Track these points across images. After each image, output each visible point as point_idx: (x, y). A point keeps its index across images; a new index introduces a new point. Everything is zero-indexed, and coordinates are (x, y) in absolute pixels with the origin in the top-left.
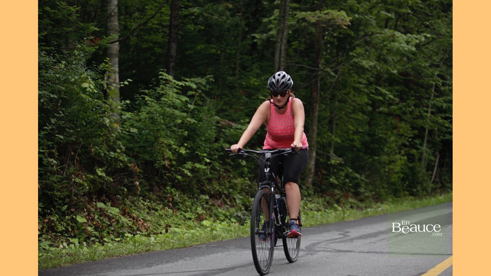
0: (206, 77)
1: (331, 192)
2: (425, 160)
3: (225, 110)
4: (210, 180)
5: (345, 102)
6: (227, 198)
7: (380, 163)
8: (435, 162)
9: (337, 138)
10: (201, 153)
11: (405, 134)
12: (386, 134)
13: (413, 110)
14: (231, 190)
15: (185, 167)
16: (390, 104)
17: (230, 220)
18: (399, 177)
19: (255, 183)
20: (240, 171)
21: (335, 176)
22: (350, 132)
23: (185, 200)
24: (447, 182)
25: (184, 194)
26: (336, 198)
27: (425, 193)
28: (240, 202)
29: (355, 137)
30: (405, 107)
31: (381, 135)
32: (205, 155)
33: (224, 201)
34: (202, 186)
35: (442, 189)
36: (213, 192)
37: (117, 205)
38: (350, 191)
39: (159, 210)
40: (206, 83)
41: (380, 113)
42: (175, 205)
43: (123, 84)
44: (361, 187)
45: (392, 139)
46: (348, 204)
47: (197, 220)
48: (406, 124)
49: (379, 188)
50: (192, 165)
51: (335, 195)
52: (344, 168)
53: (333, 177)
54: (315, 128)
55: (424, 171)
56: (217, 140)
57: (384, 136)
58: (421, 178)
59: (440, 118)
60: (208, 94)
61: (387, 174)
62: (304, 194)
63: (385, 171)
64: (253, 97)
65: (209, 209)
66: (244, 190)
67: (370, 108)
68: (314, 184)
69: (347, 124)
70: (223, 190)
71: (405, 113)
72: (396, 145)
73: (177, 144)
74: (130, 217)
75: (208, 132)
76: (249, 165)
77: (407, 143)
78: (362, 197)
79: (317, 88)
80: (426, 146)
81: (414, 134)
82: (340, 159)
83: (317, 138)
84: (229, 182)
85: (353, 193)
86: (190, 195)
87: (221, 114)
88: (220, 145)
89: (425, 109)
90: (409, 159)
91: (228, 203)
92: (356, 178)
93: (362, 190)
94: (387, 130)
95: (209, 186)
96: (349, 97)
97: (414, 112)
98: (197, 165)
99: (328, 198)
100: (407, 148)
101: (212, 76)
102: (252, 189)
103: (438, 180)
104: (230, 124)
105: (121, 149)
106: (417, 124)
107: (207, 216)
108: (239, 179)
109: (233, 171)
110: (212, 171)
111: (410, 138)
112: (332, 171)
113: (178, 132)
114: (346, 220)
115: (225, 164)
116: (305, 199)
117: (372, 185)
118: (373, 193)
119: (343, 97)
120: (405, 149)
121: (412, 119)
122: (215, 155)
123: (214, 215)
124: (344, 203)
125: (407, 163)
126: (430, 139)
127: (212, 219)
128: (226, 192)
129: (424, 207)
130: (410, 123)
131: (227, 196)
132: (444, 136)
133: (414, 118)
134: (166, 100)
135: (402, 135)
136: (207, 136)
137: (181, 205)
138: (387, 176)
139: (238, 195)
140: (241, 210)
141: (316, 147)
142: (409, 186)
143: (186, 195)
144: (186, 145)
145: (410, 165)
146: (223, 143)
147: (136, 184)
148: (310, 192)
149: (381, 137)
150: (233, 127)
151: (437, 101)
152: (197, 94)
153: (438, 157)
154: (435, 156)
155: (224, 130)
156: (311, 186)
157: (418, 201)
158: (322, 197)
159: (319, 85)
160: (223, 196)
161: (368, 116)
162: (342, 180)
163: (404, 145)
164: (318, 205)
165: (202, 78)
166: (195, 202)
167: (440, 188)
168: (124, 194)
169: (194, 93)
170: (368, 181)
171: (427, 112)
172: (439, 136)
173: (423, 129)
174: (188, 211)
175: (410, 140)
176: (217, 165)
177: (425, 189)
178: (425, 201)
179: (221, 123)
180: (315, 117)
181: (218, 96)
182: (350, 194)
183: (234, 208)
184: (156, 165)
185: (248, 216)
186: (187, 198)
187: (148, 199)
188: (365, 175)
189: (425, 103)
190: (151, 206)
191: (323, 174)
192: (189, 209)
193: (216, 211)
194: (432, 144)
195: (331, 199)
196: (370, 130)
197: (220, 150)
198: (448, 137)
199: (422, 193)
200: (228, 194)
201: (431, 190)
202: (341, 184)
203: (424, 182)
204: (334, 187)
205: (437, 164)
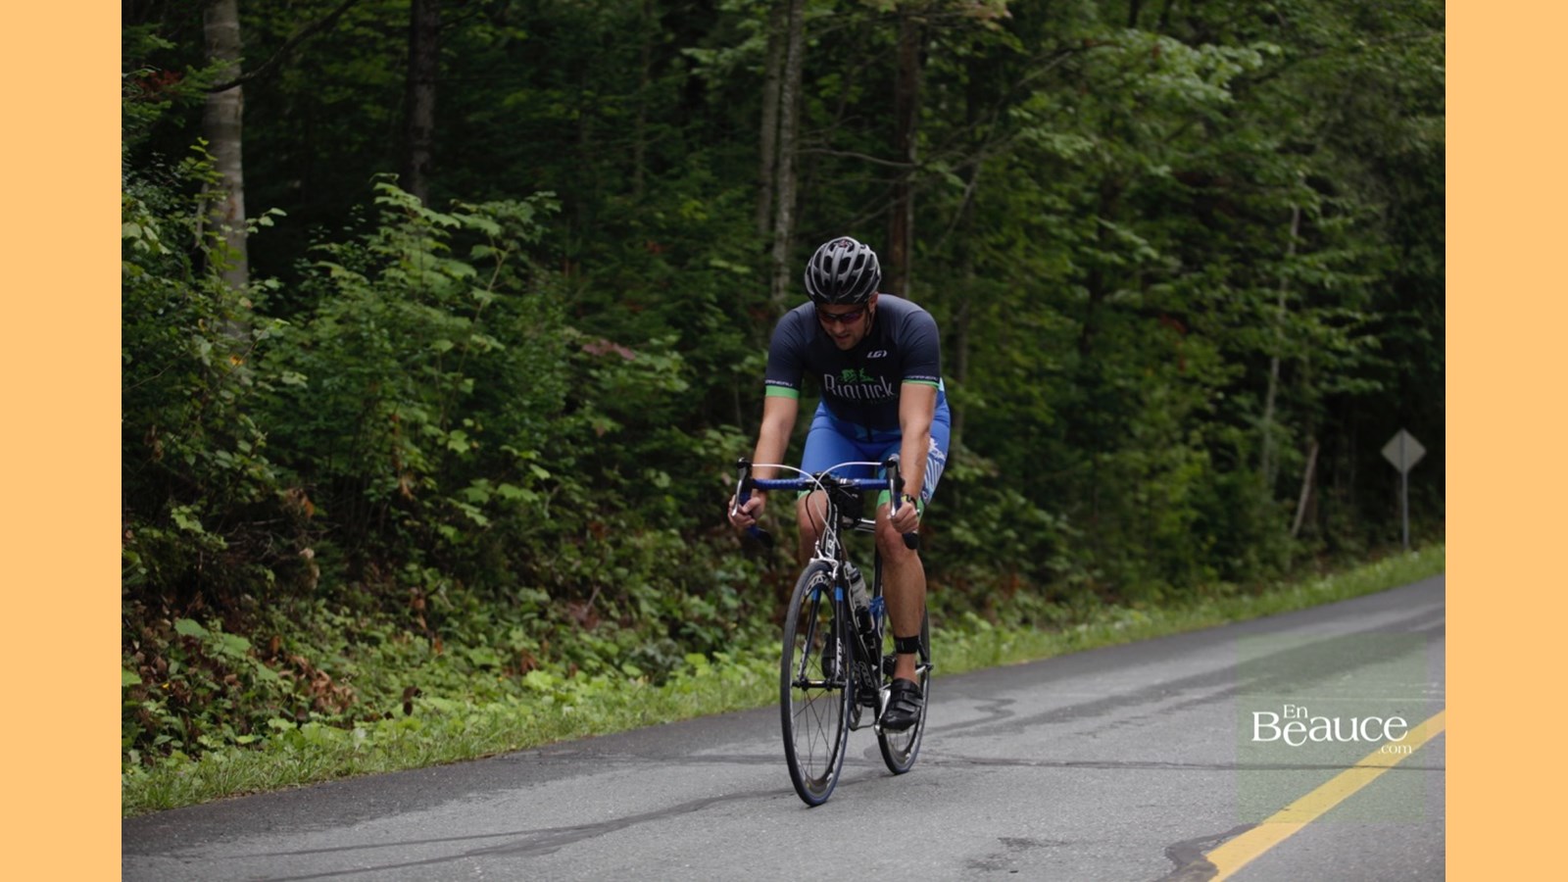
0: (533, 199)
1: (957, 574)
2: (1271, 463)
3: (599, 307)
4: (551, 539)
5: (998, 273)
6: (609, 598)
7: (1120, 474)
8: (1303, 468)
9: (975, 395)
10: (519, 449)
11: (1205, 379)
12: (1139, 378)
13: (1227, 296)
14: (622, 571)
15: (466, 496)
16: (1150, 279)
17: (619, 668)
18: (1184, 520)
19: (701, 545)
20: (653, 506)
21: (968, 520)
22: (1018, 371)
23: (468, 608)
24: (1345, 534)
25: (466, 588)
26: (974, 591)
27: (1271, 570)
28: (654, 611)
29: (1035, 390)
30: (1198, 285)
31: (1121, 383)
32: (533, 455)
33: (601, 607)
34: (525, 558)
35: (1330, 558)
36: (561, 578)
37: (243, 627)
38: (1020, 568)
39: (384, 641)
40: (534, 217)
41: (1118, 308)
42: (435, 625)
43: (257, 224)
44: (1058, 553)
45: (1160, 393)
46: (1015, 610)
47: (511, 672)
48: (1205, 344)
49: (1116, 557)
50: (491, 490)
51: (970, 583)
52: (998, 494)
53: (964, 523)
55: (1267, 498)
56: (572, 406)
57: (1131, 384)
58: (1259, 523)
59: (1316, 321)
60: (538, 252)
61: (1144, 511)
63: (1137, 502)
64: (692, 262)
65: (550, 635)
66: (664, 571)
67: (1082, 293)
69: (1006, 348)
70: (594, 572)
71: (1200, 307)
72: (1173, 416)
73: (438, 422)
74: (288, 667)
75: (543, 380)
76: (681, 489)
77: (1210, 407)
78: (1060, 587)
79: (905, 227)
80: (1275, 417)
81: (1232, 377)
82: (986, 462)
84: (617, 544)
85: (1030, 574)
86: (487, 588)
87: (584, 320)
88: (581, 423)
89: (1268, 292)
90: (1217, 459)
91: (614, 613)
92: (1040, 526)
93: (1060, 564)
94: (1140, 363)
95: (550, 557)
96: (1011, 258)
97: (1228, 302)
98: (508, 491)
99: (946, 593)
100: (1211, 425)
101: (552, 194)
102: (694, 568)
103: (1314, 527)
104: (614, 354)
105: (251, 440)
106: (1242, 343)
107: (542, 657)
108: (649, 535)
109: (629, 507)
110: (558, 509)
111: (1219, 389)
112: (958, 504)
113: (442, 380)
114: (1003, 662)
115: (600, 484)
117: (1093, 546)
118: (1098, 573)
119: (992, 257)
120: (1203, 427)
121: (1223, 328)
122: (566, 454)
123: (568, 653)
124: (999, 609)
125: (1211, 472)
126: (1286, 391)
127: (560, 667)
128: (604, 578)
129: (1266, 615)
130: (1215, 339)
132: (1333, 382)
133: (1231, 325)
134: (401, 275)
135: (1194, 380)
136: (537, 394)
137: (456, 624)
138: (1143, 518)
139: (646, 587)
140: (655, 635)
142: (1216, 549)
143: (471, 590)
144: (468, 422)
145: (1222, 479)
146: (592, 414)
147: (305, 555)
149: (1120, 390)
150: (627, 363)
151: (1305, 265)
152: (504, 254)
153: (1314, 451)
154: (1304, 449)
155: (594, 373)
157: (1246, 599)
159: (910, 218)
160: (597, 591)
161: (1078, 321)
162: (993, 532)
163: (1200, 414)
165: (518, 202)
166: (502, 611)
167: (1323, 554)
168: (264, 590)
169: (493, 250)
170: (1079, 534)
171: (1274, 301)
172: (1314, 383)
173: (1259, 359)
174: (479, 643)
175: (1220, 395)
176: (574, 489)
178: (1270, 598)
179: (586, 348)
181: (573, 261)
182: (1021, 579)
183: (632, 631)
184: (372, 491)
185: (678, 654)
186: (475, 601)
187: (347, 604)
188: (1070, 516)
189: (1267, 273)
190: (355, 629)
192: (482, 637)
193: (575, 642)
194: (1293, 408)
195: (956, 594)
196: (1083, 366)
197: (583, 439)
198: (1345, 384)
199: (1261, 573)
200: (611, 584)
201: (1294, 561)
202: (991, 544)
203: (1268, 533)
204: (965, 557)
205: (1309, 473)
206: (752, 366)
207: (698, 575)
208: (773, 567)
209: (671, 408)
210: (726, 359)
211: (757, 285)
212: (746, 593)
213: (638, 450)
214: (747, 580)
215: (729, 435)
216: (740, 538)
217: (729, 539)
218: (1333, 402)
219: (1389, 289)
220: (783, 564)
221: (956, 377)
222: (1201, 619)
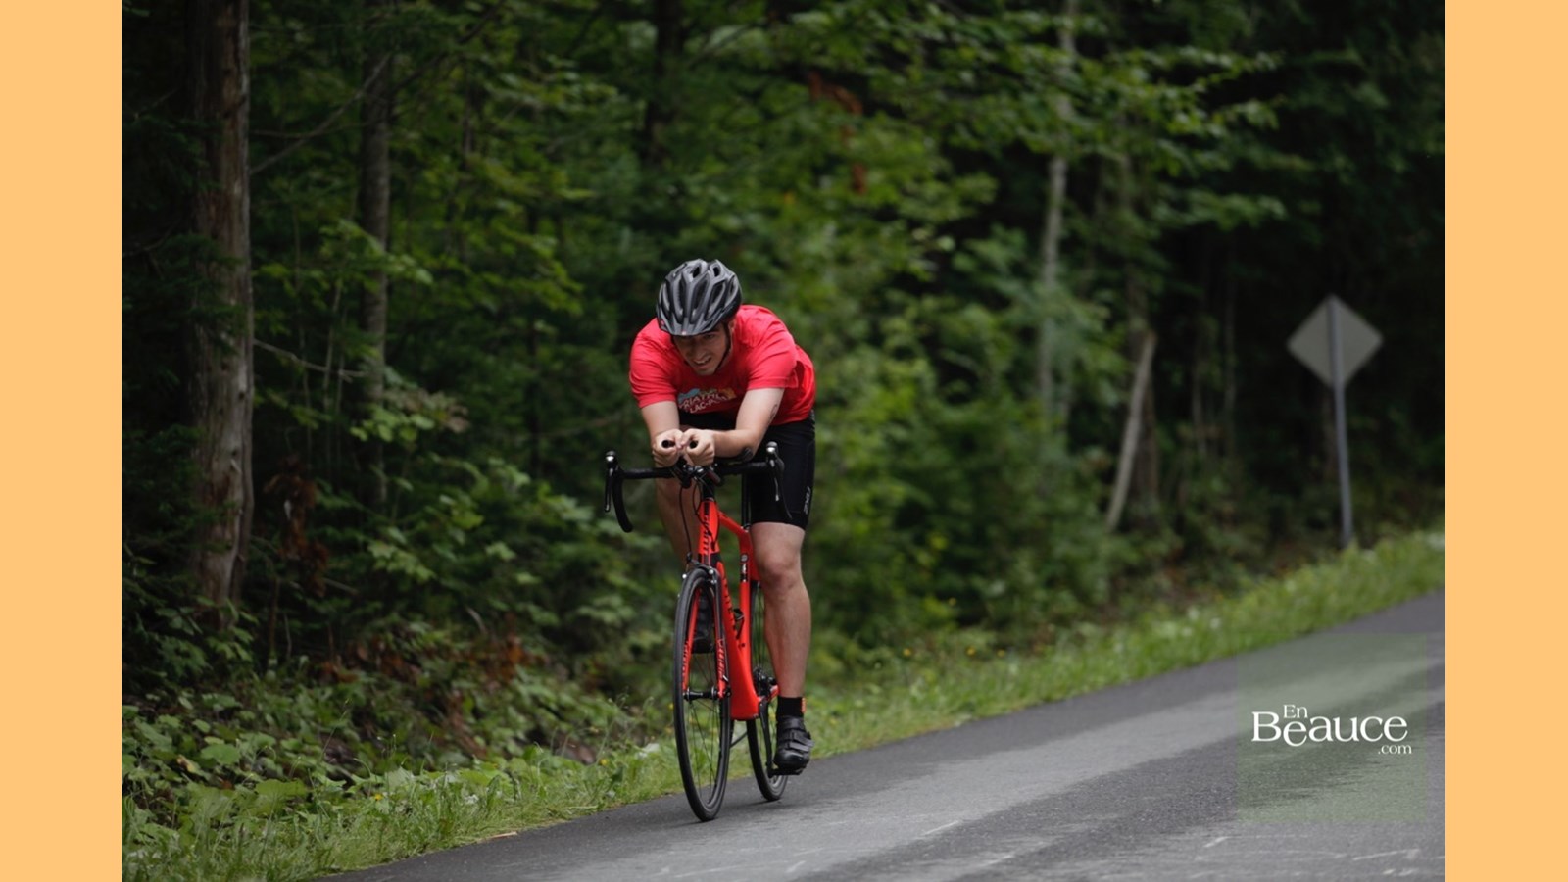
1: (384, 642)
2: (1057, 378)
8: (1125, 383)
9: (408, 258)
11: (909, 207)
12: (772, 213)
13: (946, 32)
18: (877, 502)
21: (405, 526)
22: (503, 205)
24: (1220, 519)
26: (423, 678)
27: (1066, 601)
29: (543, 245)
31: (731, 223)
35: (1189, 570)
38: (526, 617)
41: (717, 64)
44: (612, 588)
45: (820, 241)
46: (511, 711)
48: (906, 135)
51: (413, 660)
52: (469, 466)
53: (395, 533)
54: (239, 190)
55: (1054, 450)
57: (755, 223)
58: (1036, 506)
59: (1135, 75)
62: (179, 663)
67: (641, 37)
68: (252, 589)
69: (472, 157)
71: (894, 60)
72: (847, 289)
77: (919, 266)
78: (612, 658)
80: (1062, 282)
81: (967, 201)
82: (437, 401)
83: (256, 263)
85: (547, 631)
90: (947, 372)
92: (568, 532)
93: (611, 610)
94: (769, 182)
99: (359, 684)
100: (930, 303)
103: (1153, 506)
106: (980, 128)
111: (944, 229)
112: (384, 491)
116: (185, 700)
120: (912, 309)
121: (939, 96)
124: (477, 713)
125: (934, 403)
126: (1083, 227)
129: (1048, 700)
130: (925, 124)
132: (1181, 206)
133: (958, 91)
135: (886, 214)
141: (251, 327)
142: (948, 561)
145: (954, 416)
148: (225, 648)
153: (1148, 351)
154: (1128, 350)
156: (233, 608)
157: (1010, 664)
158: (314, 676)
161: (634, 95)
162: (458, 549)
163: (905, 282)
164: (288, 743)
167: (1176, 560)
170: (646, 543)
171: (1050, 39)
172: (1142, 210)
173: (1023, 163)
175: (946, 243)
177: (1064, 577)
178: (1063, 660)
180: (230, 114)
191: (321, 517)
195: (382, 686)
196: (645, 190)
198: (1206, 207)
199: (1045, 606)
201: (1113, 581)
202: (457, 574)
203: (1057, 525)
204: (401, 605)
205: (1137, 396)
218: (1186, 246)
221: (366, 222)
222: (908, 715)
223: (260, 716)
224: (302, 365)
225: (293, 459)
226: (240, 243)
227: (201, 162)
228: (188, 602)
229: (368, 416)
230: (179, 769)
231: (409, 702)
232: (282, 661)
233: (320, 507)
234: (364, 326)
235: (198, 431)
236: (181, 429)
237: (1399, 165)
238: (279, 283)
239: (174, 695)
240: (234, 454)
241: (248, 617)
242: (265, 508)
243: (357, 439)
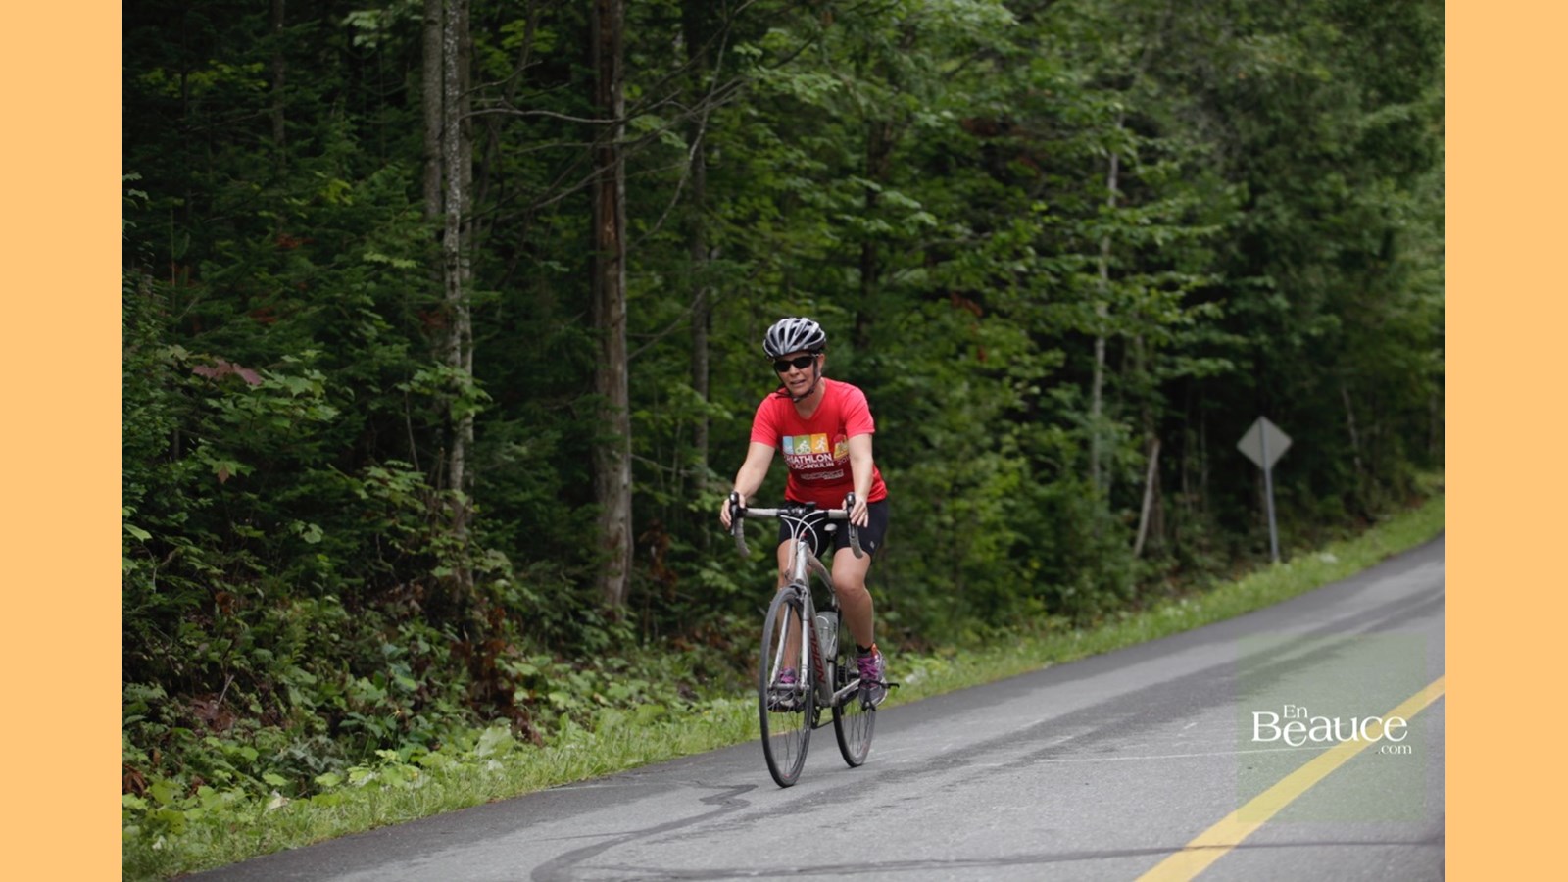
1: (711, 628)
2: (1103, 468)
3: (218, 321)
5: (739, 252)
6: (247, 688)
7: (918, 490)
8: (1142, 470)
9: (719, 405)
11: (1014, 371)
12: (932, 374)
13: (1031, 268)
14: (265, 653)
16: (936, 256)
17: (259, 778)
18: (998, 543)
19: (369, 613)
20: (302, 568)
21: (720, 562)
24: (1200, 548)
26: (734, 648)
27: (1111, 598)
28: (308, 701)
31: (910, 382)
33: (237, 701)
35: (1184, 578)
36: (181, 667)
41: (892, 289)
45: (962, 391)
48: (1009, 328)
49: (914, 594)
51: (728, 638)
53: (715, 564)
54: (621, 368)
55: (1102, 510)
57: (923, 382)
58: (1092, 543)
59: (1141, 290)
61: (949, 534)
62: (594, 642)
63: (942, 526)
64: (339, 257)
65: (166, 742)
66: (323, 649)
67: (853, 276)
68: (634, 599)
70: (226, 655)
71: (1000, 284)
72: (976, 418)
75: (136, 414)
76: (337, 542)
77: (1018, 403)
79: (615, 202)
80: (1103, 410)
81: (1048, 366)
83: (632, 410)
84: (255, 619)
87: (199, 337)
88: (194, 467)
89: (1080, 257)
90: (1037, 466)
91: (255, 707)
95: (164, 643)
96: (752, 233)
97: (1035, 275)
99: (696, 652)
100: (1026, 426)
102: (360, 642)
103: (1162, 541)
104: (236, 377)
106: (1052, 321)
107: (153, 772)
108: (297, 605)
109: (270, 571)
110: (173, 580)
111: (1033, 382)
112: (708, 541)
115: (231, 543)
116: (597, 661)
118: (891, 616)
119: (731, 234)
120: (1016, 431)
121: (1028, 305)
122: (175, 508)
123: (190, 763)
125: (1032, 484)
126: (1116, 379)
127: (180, 781)
128: (240, 663)
129: (1098, 653)
130: (1019, 321)
131: (246, 681)
132: (1173, 366)
133: (1039, 301)
135: (999, 375)
138: (952, 543)
139: (297, 671)
140: (310, 731)
141: (629, 447)
142: (1041, 576)
145: (1043, 491)
146: (210, 455)
148: (620, 633)
149: (910, 390)
150: (253, 388)
151: (1125, 222)
153: (1156, 450)
154: (1143, 449)
155: (213, 403)
156: (624, 610)
157: (1078, 635)
158: (671, 647)
159: (621, 189)
160: (230, 680)
161: (850, 308)
162: (752, 573)
163: (1011, 413)
164: (656, 686)
167: (1176, 573)
171: (1091, 269)
172: (1149, 369)
173: (1078, 341)
175: (1036, 390)
176: (193, 554)
178: (1108, 631)
179: (198, 370)
180: (616, 324)
181: (180, 263)
183: (277, 729)
185: (337, 755)
189: (1077, 235)
191: (673, 556)
193: (199, 749)
194: (1125, 401)
195: (710, 653)
196: (856, 363)
197: (202, 488)
198: (1186, 366)
199: (1099, 601)
200: (250, 670)
201: (1139, 586)
202: (752, 588)
203: (1105, 554)
204: (720, 606)
205: (1150, 477)
206: (424, 384)
207: (367, 651)
208: (466, 634)
209: (320, 443)
210: (390, 377)
211: (427, 282)
212: (430, 669)
213: (279, 498)
214: (432, 652)
215: (396, 472)
216: (421, 602)
217: (407, 603)
218: (1176, 389)
219: (1233, 248)
220: (480, 629)
221: (695, 385)
222: (1016, 662)
223: (640, 670)
224: (659, 468)
225: (655, 522)
226: (622, 399)
227: (600, 353)
228: (597, 606)
229: (698, 497)
230: (595, 701)
231: (726, 662)
232: (652, 639)
233: (672, 550)
234: (694, 444)
235: (601, 507)
236: (590, 506)
237: (1297, 341)
238: (644, 422)
239: (591, 659)
240: (622, 520)
241: (632, 614)
242: (640, 550)
243: (691, 511)
